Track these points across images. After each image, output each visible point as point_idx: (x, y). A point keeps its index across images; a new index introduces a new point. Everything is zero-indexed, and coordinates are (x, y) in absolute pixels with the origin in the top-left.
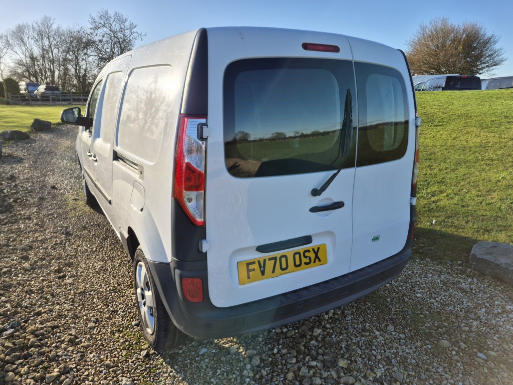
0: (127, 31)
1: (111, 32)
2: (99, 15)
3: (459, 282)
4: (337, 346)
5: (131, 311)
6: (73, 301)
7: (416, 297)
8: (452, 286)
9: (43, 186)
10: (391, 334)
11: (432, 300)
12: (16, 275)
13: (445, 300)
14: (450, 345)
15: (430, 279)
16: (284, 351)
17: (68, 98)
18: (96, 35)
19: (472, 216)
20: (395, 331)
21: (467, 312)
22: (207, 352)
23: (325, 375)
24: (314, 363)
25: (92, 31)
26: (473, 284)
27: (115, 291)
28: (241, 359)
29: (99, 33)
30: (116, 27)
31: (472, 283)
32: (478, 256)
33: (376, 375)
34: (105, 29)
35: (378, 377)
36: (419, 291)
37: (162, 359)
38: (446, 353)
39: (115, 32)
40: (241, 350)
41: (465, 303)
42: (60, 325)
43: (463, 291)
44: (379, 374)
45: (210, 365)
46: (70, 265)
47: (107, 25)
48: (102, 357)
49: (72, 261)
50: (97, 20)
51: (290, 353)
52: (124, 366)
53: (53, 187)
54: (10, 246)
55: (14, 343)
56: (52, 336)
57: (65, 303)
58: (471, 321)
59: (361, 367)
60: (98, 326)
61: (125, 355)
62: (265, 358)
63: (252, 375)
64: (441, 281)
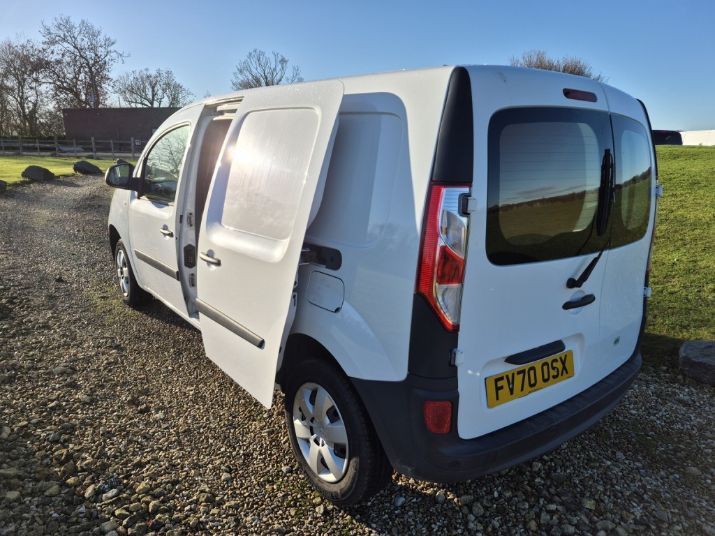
0: (100, 49)
1: (76, 50)
2: (56, 23)
3: (675, 393)
4: (568, 483)
5: (271, 453)
6: (180, 443)
7: (631, 414)
8: (668, 398)
9: (42, 278)
10: (625, 463)
11: (652, 417)
12: (73, 411)
13: (668, 416)
14: (701, 473)
15: (637, 390)
16: (508, 494)
17: (17, 145)
18: (52, 52)
19: (658, 309)
20: (627, 459)
21: (701, 430)
22: (405, 503)
23: (575, 520)
24: (553, 507)
25: (45, 46)
26: (692, 394)
27: (231, 425)
28: (457, 508)
29: (56, 50)
30: (84, 42)
31: (690, 393)
32: (693, 360)
33: (636, 516)
34: (66, 45)
35: (638, 518)
36: (631, 407)
37: (349, 517)
38: (700, 483)
39: (82, 50)
40: (451, 497)
41: (693, 418)
42: (180, 479)
43: (685, 404)
44: (638, 515)
45: (418, 519)
46: (146, 392)
47: (69, 38)
48: (265, 519)
49: (146, 386)
50: (53, 30)
51: (516, 496)
52: (302, 530)
53: (60, 280)
54: (40, 369)
55: (127, 509)
56: (178, 496)
57: (170, 448)
58: (710, 440)
59: (612, 507)
60: (235, 477)
61: (296, 514)
62: (487, 505)
63: (482, 528)
64: (652, 392)
